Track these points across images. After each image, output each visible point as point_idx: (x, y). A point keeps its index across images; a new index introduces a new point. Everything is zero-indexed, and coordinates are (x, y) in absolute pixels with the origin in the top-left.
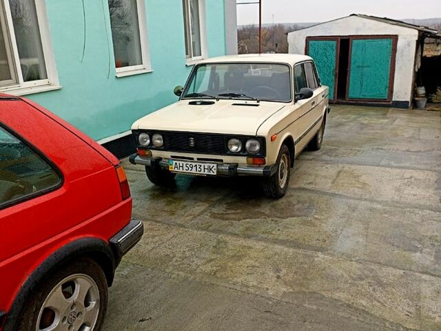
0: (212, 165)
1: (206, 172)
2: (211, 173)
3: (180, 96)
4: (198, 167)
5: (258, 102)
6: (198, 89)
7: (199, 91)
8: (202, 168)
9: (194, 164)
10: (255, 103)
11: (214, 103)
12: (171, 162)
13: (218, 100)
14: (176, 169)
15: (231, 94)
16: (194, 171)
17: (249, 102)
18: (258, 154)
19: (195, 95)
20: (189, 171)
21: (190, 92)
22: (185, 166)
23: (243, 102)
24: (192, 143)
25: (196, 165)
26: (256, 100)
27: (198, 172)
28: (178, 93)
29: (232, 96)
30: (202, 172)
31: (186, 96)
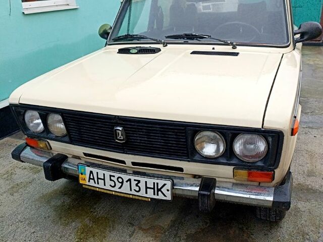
0: (161, 182)
1: (150, 194)
2: (161, 197)
3: (107, 39)
4: (134, 183)
5: (234, 48)
6: (133, 28)
7: (136, 32)
8: (142, 185)
9: (125, 177)
10: (228, 49)
11: (159, 50)
12: (81, 169)
13: (165, 45)
14: (92, 183)
15: (186, 35)
16: (126, 189)
17: (219, 48)
18: (260, 164)
19: (129, 38)
20: (116, 189)
21: (123, 32)
22: (107, 178)
23: (209, 48)
24: (120, 136)
25: (130, 180)
26: (232, 44)
27: (133, 192)
28: (104, 34)
29: (189, 38)
30: (142, 193)
31: (115, 40)
